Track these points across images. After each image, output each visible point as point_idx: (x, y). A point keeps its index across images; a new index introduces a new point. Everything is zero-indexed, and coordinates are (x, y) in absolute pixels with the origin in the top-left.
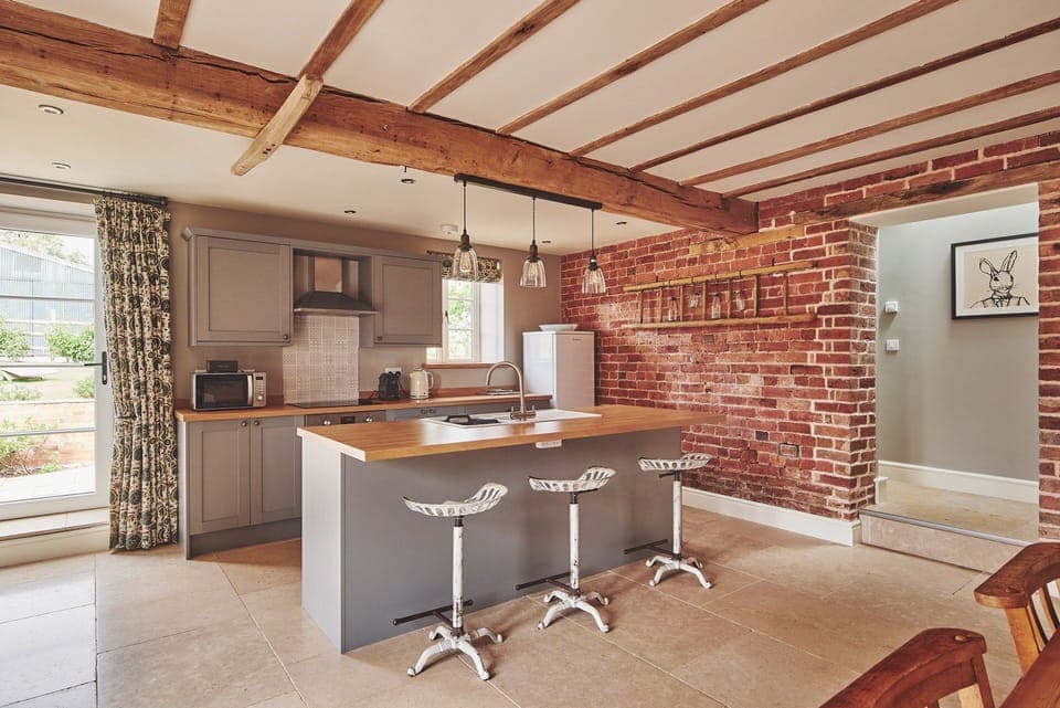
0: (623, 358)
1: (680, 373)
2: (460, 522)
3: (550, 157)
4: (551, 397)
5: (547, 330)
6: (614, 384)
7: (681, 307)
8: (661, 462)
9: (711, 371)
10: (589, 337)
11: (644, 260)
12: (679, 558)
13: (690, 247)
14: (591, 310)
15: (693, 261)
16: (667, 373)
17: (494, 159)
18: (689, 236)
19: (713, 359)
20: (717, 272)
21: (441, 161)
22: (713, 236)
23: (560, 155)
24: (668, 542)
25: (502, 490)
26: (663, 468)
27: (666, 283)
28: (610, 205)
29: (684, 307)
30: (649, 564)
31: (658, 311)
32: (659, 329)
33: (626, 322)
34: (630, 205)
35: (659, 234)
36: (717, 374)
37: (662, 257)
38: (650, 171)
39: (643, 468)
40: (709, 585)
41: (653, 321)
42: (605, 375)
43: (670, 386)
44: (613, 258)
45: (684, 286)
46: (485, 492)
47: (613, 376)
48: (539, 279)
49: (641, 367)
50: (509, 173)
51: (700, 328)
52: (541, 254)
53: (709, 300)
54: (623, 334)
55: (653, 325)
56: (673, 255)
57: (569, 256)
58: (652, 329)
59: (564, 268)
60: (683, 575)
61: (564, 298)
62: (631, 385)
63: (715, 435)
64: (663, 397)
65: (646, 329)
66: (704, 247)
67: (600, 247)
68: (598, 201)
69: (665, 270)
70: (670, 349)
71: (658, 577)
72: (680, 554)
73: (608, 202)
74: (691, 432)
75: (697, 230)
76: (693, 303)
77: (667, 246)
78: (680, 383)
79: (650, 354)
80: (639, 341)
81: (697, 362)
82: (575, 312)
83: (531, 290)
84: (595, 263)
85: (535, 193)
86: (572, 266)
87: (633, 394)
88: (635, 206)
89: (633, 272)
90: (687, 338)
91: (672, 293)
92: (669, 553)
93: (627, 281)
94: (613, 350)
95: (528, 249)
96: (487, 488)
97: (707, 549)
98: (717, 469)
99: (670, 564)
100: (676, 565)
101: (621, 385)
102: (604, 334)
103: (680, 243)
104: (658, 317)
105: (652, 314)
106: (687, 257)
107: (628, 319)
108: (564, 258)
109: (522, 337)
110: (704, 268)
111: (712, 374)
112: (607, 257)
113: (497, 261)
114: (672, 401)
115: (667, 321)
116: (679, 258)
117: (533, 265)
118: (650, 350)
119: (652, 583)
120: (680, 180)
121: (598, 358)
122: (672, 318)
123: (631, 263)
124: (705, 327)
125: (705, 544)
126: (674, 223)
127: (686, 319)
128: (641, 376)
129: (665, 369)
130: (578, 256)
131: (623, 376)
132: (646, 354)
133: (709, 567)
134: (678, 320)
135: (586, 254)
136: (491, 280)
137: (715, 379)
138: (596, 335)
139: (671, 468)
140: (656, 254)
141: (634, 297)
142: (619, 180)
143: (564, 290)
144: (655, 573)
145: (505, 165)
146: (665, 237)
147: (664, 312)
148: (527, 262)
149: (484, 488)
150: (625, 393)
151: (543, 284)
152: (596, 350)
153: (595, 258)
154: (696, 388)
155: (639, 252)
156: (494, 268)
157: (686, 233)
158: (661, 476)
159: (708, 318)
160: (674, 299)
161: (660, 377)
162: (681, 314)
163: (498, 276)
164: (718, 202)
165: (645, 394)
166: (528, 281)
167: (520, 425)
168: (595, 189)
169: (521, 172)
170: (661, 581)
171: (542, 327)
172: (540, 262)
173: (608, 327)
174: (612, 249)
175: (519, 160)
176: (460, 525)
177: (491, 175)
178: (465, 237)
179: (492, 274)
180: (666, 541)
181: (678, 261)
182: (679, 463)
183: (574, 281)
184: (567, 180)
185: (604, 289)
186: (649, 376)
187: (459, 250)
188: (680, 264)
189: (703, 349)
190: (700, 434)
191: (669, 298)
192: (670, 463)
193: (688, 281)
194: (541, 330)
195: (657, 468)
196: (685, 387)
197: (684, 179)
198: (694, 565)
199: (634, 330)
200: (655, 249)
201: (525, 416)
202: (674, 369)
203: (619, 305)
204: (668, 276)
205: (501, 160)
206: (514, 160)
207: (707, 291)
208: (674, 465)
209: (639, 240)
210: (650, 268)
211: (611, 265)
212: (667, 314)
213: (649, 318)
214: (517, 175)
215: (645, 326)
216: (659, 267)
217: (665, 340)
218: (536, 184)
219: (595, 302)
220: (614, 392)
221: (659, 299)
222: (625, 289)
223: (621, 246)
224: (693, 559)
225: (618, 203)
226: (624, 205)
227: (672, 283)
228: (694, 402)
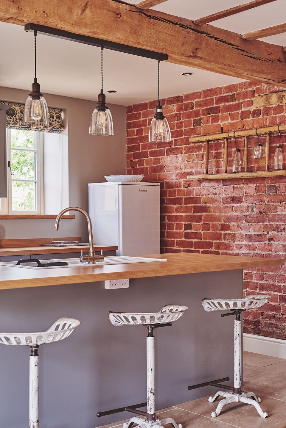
0: (187, 210)
1: (244, 223)
2: (36, 351)
3: (118, 9)
4: (117, 248)
5: (113, 181)
6: (179, 235)
7: (245, 158)
8: (223, 302)
9: (273, 221)
10: (154, 189)
11: (209, 111)
12: (239, 392)
13: (254, 99)
14: (157, 161)
15: (257, 113)
16: (232, 224)
17: (63, 10)
18: (254, 88)
19: (275, 209)
20: (280, 124)
21: (13, 11)
22: (276, 88)
23: (127, 7)
24: (229, 379)
25: (74, 323)
26: (225, 307)
27: (231, 134)
28: (175, 56)
29: (248, 159)
30: (211, 399)
31: (223, 162)
32: (225, 180)
33: (191, 173)
34: (195, 57)
35: (224, 86)
36: (279, 223)
37: (228, 109)
38: (215, 24)
39: (206, 309)
40: (265, 415)
41: (218, 172)
42: (171, 227)
43: (234, 236)
44: (180, 109)
45: (249, 137)
46: (58, 326)
47: (179, 227)
48: (107, 127)
49: (207, 218)
50: (77, 24)
51: (263, 179)
52: (109, 104)
53: (272, 151)
54: (189, 185)
55: (218, 176)
56: (238, 106)
57: (135, 106)
58: (217, 180)
59: (129, 118)
60: (243, 408)
61: (130, 149)
62: (196, 235)
63: (277, 284)
64: (228, 247)
65: (211, 180)
66: (268, 100)
67: (166, 97)
68: (164, 52)
69: (230, 121)
70: (235, 200)
71: (219, 410)
72: (240, 388)
73: (173, 53)
74: (254, 280)
75: (261, 82)
76: (256, 154)
77: (232, 98)
78: (244, 233)
79: (215, 205)
80: (204, 192)
81: (261, 213)
82: (141, 163)
83: (100, 138)
84: (161, 113)
85: (103, 44)
86: (137, 117)
87: (198, 245)
88: (200, 58)
89: (198, 123)
90: (251, 188)
91: (236, 144)
92: (230, 388)
93: (193, 132)
94: (177, 201)
95: (96, 98)
96: (60, 322)
97: (267, 387)
98: (279, 315)
99: (231, 398)
100: (236, 398)
101: (187, 236)
102: (169, 185)
103: (245, 95)
104: (223, 168)
105: (218, 165)
106: (252, 109)
107: (194, 170)
108: (129, 109)
109: (87, 188)
110: (267, 120)
111: (274, 223)
112: (173, 108)
113: (61, 110)
114: (236, 251)
115: (231, 172)
116: (243, 109)
117: (102, 113)
118: (215, 201)
119: (213, 415)
120: (244, 32)
121: (163, 210)
122: (237, 169)
123: (197, 114)
124: (269, 178)
125: (265, 383)
126: (238, 75)
127: (250, 170)
128: (206, 227)
129: (229, 219)
130: (143, 106)
131: (188, 227)
132: (211, 205)
133: (267, 401)
134: (242, 171)
135: (152, 104)
136: (55, 130)
137: (277, 228)
138: (162, 187)
139: (232, 307)
140: (221, 105)
141: (199, 148)
142: (184, 32)
143: (130, 141)
144: (216, 407)
145: (75, 16)
146: (230, 88)
147: (229, 163)
148: (96, 111)
149: (57, 323)
150: (191, 244)
151: (111, 132)
152: (162, 201)
153: (161, 108)
154: (259, 238)
155: (205, 103)
156: (59, 117)
157: (251, 85)
158: (223, 315)
159: (270, 168)
160: (239, 150)
161: (225, 227)
162: (245, 165)
163: (63, 126)
164: (280, 55)
165: (210, 245)
166: (97, 129)
167: (89, 267)
168: (160, 41)
169: (89, 22)
170: (221, 413)
171: (107, 178)
172: (108, 111)
173: (173, 178)
174: (177, 99)
175: (88, 12)
176: (36, 355)
177: (61, 26)
178: (36, 85)
179: (56, 123)
180: (227, 379)
181: (242, 112)
182: (239, 302)
183: (139, 132)
184: (134, 32)
185: (169, 139)
186: (214, 227)
187: (30, 98)
188: (245, 115)
189: (266, 199)
190: (263, 282)
191: (234, 149)
192: (231, 303)
193: (252, 132)
194: (106, 181)
195: (220, 308)
196: (249, 237)
197: (246, 33)
198: (253, 398)
199: (199, 181)
200: (220, 100)
201: (93, 260)
202: (238, 219)
203: (185, 156)
204: (233, 127)
205: (70, 10)
206: (83, 11)
207: (270, 143)
208: (235, 304)
209: (204, 91)
210: (215, 119)
211: (177, 116)
212: (232, 165)
213: (214, 170)
214: (86, 25)
215: (211, 177)
216: (224, 118)
217: (230, 191)
218: (104, 34)
219: (161, 153)
220: (180, 244)
221: (224, 151)
222: (191, 140)
223: (187, 97)
224: (251, 394)
225: (183, 55)
226: (189, 56)
227: (237, 134)
228: (257, 252)
